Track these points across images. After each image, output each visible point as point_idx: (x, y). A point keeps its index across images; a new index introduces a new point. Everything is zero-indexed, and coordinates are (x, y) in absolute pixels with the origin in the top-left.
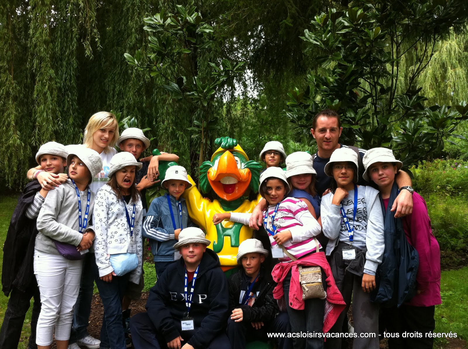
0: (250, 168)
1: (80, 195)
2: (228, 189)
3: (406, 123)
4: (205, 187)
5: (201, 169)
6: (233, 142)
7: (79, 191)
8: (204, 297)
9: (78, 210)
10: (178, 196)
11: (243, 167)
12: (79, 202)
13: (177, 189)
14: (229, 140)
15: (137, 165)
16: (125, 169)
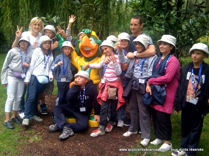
0: (97, 43)
1: (22, 53)
2: (87, 52)
3: (190, 20)
4: (78, 51)
5: (77, 43)
6: (89, 31)
7: (22, 52)
8: (87, 97)
9: (21, 60)
10: (67, 54)
11: (94, 43)
12: (22, 56)
13: (67, 51)
14: (88, 30)
15: (50, 40)
16: (45, 42)
